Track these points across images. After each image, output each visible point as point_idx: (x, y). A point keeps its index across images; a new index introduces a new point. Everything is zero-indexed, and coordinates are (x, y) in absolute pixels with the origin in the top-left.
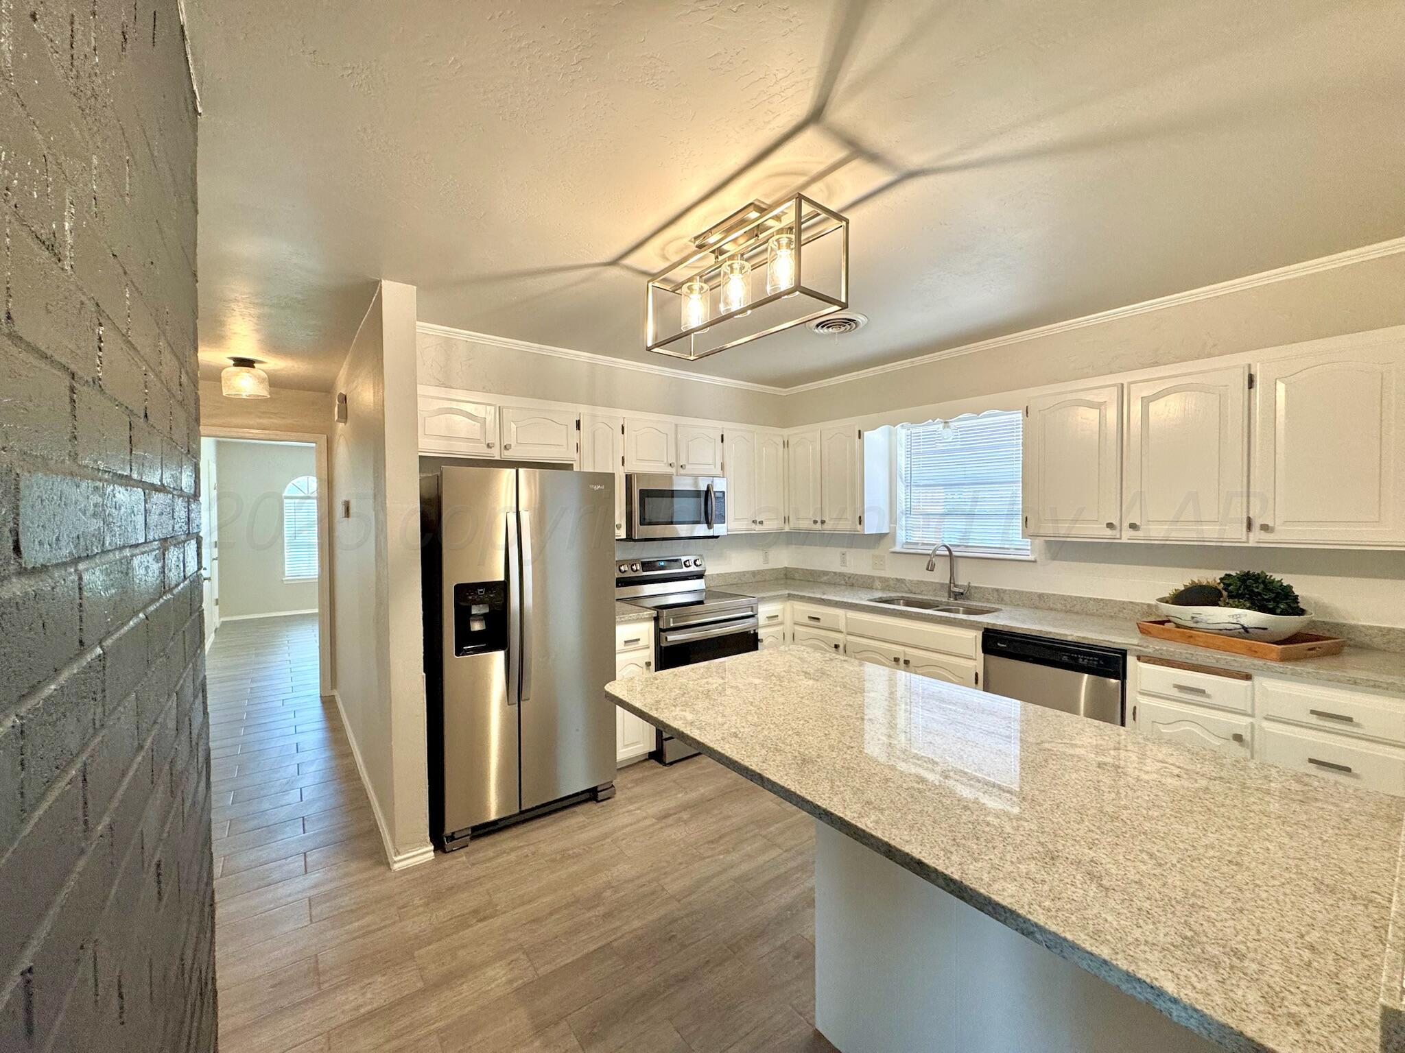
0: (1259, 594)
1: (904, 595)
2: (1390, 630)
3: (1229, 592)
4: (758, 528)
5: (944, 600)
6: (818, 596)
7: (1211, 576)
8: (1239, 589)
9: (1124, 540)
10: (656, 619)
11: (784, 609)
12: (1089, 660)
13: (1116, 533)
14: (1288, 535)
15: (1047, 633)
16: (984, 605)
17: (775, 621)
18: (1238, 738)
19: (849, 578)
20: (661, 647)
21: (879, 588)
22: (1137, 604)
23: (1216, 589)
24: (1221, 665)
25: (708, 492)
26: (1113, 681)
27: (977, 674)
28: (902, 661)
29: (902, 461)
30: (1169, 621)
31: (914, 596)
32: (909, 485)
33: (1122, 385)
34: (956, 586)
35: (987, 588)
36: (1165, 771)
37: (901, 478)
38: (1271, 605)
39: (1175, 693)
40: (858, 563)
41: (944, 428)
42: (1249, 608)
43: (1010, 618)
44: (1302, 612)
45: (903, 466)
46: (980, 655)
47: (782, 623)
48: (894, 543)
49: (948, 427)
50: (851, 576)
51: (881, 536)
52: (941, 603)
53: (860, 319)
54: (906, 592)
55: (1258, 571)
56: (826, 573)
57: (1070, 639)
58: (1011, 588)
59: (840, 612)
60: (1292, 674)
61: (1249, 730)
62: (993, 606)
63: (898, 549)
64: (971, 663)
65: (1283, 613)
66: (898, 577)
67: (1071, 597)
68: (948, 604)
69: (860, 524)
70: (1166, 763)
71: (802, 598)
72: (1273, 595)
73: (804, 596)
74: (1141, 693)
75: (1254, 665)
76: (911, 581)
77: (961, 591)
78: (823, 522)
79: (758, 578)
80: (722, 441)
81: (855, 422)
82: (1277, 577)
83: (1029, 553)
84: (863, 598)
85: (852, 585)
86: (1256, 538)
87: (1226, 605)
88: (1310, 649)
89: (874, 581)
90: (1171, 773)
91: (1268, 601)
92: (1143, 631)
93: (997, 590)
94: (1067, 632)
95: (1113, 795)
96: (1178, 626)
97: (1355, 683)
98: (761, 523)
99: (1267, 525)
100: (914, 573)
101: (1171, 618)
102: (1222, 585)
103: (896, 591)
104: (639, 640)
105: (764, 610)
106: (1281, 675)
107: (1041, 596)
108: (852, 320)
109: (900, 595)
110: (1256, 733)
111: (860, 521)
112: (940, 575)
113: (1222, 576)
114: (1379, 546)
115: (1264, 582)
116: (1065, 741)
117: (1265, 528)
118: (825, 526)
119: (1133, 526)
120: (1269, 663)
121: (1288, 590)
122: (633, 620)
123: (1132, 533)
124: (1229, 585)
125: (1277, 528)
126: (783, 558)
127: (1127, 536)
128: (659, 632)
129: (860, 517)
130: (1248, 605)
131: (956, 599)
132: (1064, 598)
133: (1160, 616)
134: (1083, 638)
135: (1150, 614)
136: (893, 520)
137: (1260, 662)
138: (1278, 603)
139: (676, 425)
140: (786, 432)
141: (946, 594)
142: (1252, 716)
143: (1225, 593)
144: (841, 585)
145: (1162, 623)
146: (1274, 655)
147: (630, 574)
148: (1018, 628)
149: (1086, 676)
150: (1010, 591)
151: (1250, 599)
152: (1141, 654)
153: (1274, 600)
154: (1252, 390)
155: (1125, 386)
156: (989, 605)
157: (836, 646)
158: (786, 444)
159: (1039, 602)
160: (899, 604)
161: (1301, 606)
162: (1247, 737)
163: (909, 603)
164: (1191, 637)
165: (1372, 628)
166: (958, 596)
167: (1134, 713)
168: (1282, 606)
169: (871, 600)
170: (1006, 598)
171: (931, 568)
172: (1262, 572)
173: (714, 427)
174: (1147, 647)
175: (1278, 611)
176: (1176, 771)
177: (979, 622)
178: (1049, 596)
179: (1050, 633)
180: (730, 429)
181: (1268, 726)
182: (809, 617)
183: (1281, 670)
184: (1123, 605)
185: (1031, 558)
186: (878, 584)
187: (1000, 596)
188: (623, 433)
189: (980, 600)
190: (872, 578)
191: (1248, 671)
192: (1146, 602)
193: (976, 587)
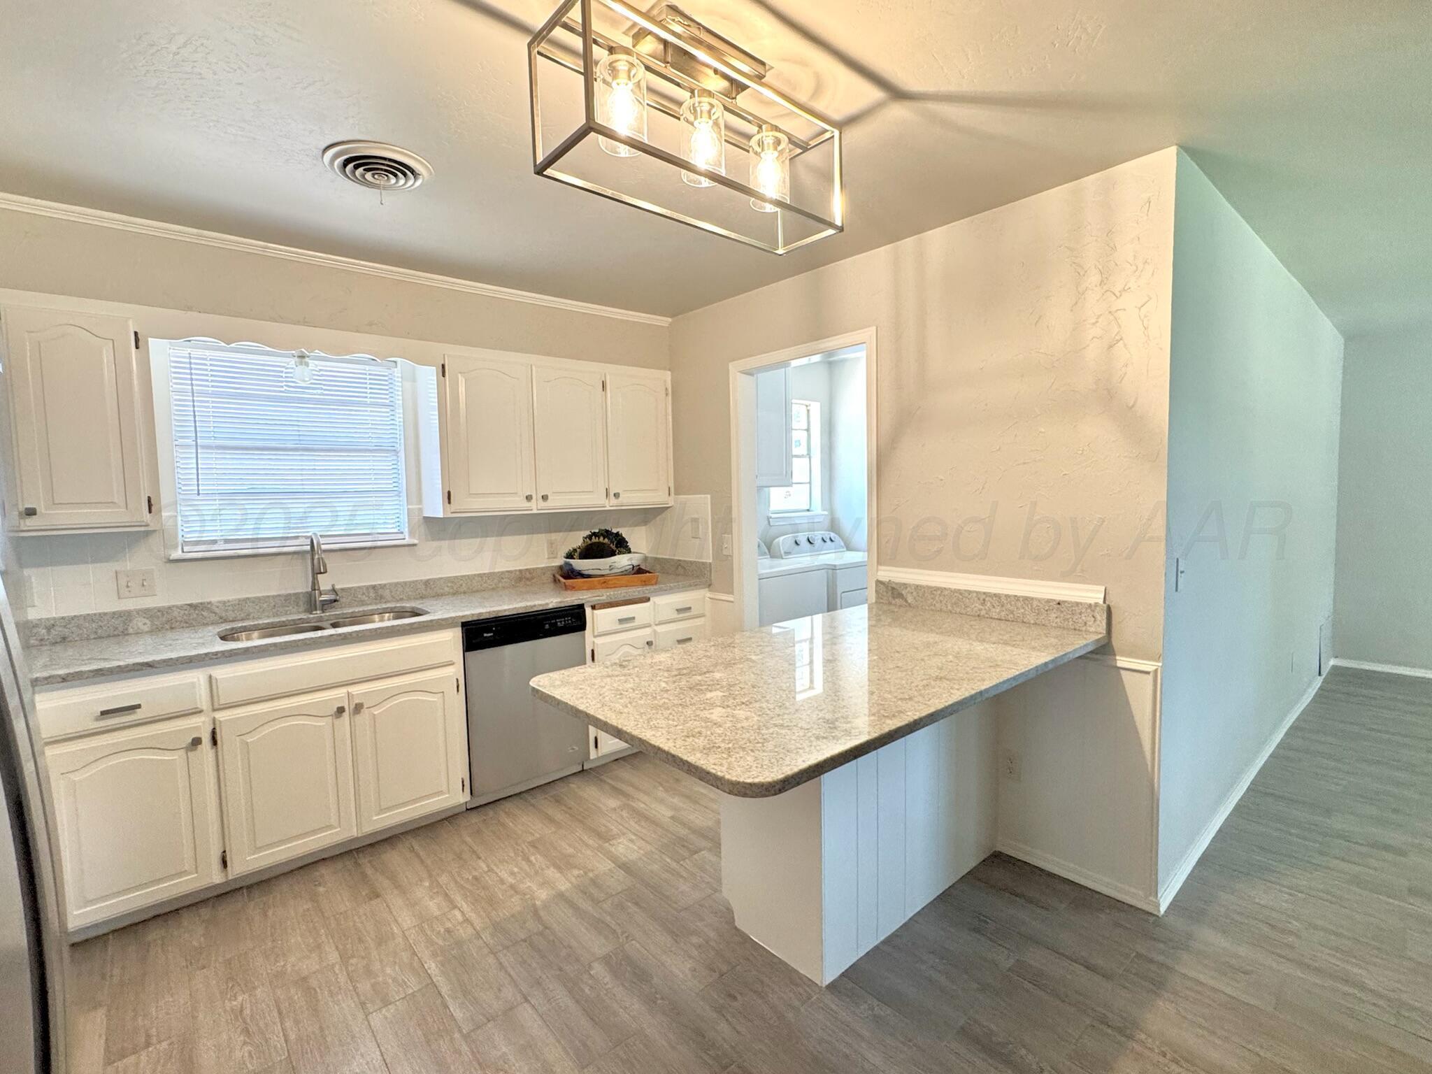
9: (532, 512)
13: (528, 505)
14: (627, 499)
15: (532, 607)
18: (650, 643)
26: (577, 634)
27: (457, 681)
34: (322, 593)
39: (618, 626)
41: (300, 364)
46: (460, 656)
59: (195, 676)
61: (652, 636)
64: (451, 671)
74: (596, 636)
78: (29, 513)
86: (611, 504)
92: (569, 587)
93: (374, 587)
99: (617, 493)
106: (662, 592)
110: (655, 635)
119: (545, 498)
123: (542, 504)
125: (622, 495)
131: (319, 612)
132: (448, 580)
138: (618, 546)
142: (653, 625)
150: (391, 584)
152: (592, 604)
157: (196, 742)
162: (653, 640)
167: (593, 655)
172: (607, 528)
174: (603, 595)
175: (623, 553)
178: (434, 580)
179: (535, 606)
185: (411, 541)
189: (350, 606)
190: (126, 616)
191: (648, 595)
192: (517, 568)
193: (342, 589)
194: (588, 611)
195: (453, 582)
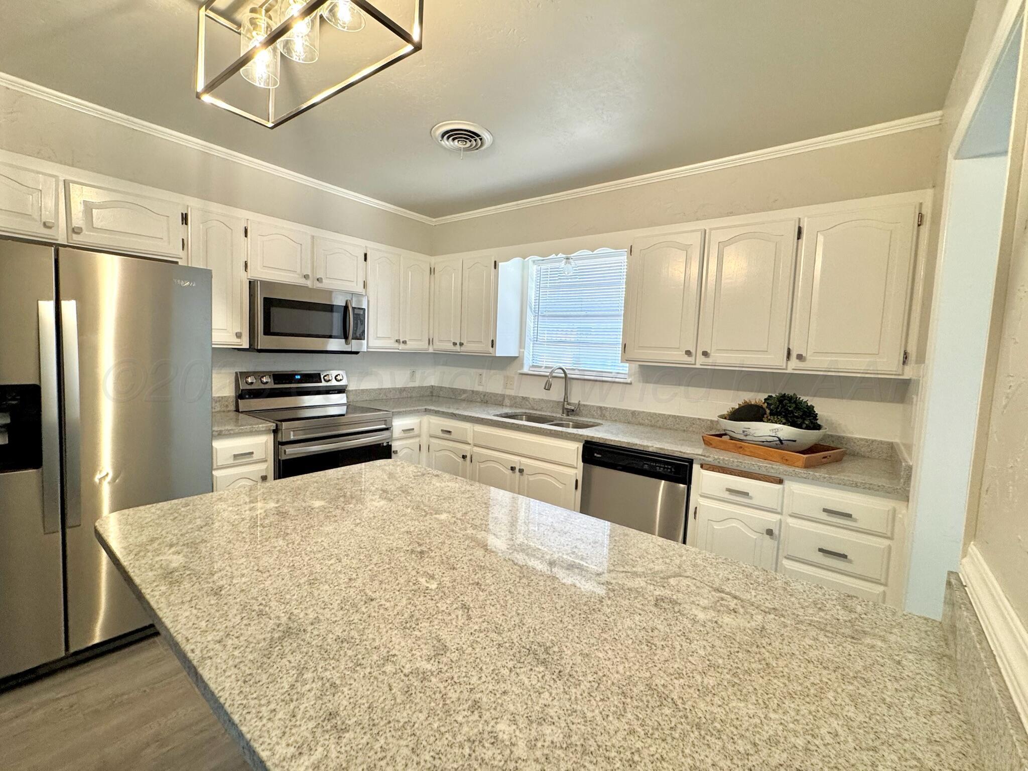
0: (792, 412)
1: (527, 411)
2: (873, 441)
3: (771, 410)
4: (402, 347)
5: (559, 415)
6: (451, 411)
7: (758, 398)
8: (777, 408)
9: (698, 366)
10: (275, 432)
11: (420, 422)
12: (664, 468)
13: (691, 360)
14: (816, 364)
15: (634, 444)
16: (589, 420)
17: (411, 434)
18: (770, 532)
19: (484, 396)
20: (279, 460)
21: (508, 404)
22: (703, 420)
23: (762, 407)
24: (763, 471)
25: (346, 308)
26: (682, 485)
27: (577, 481)
28: (517, 470)
29: (532, 294)
30: (725, 434)
31: (535, 412)
32: (537, 315)
33: (705, 231)
34: (568, 404)
35: (593, 406)
36: (721, 605)
37: (531, 308)
38: (799, 421)
39: (727, 495)
40: (493, 383)
41: (566, 263)
42: (784, 424)
43: (606, 431)
44: (818, 427)
45: (533, 298)
46: (581, 464)
47: (419, 436)
48: (522, 366)
49: (570, 263)
50: (485, 394)
51: (511, 360)
52: (554, 418)
53: (486, 136)
54: (529, 409)
55: (791, 394)
56: (464, 391)
57: (651, 450)
58: (611, 406)
59: (467, 426)
60: (813, 479)
61: (778, 526)
62: (596, 421)
63: (526, 370)
64: (572, 472)
65: (808, 428)
66: (524, 396)
67: (655, 414)
68: (561, 419)
69: (492, 347)
70: (723, 592)
71: (437, 413)
72: (801, 414)
73: (439, 411)
74: (701, 496)
75: (786, 472)
76: (534, 399)
77: (573, 408)
78: (461, 344)
79: (404, 394)
80: (366, 259)
81: (492, 253)
82: (804, 398)
83: (626, 376)
84: (489, 414)
85: (487, 402)
86: (793, 366)
87: (769, 421)
88: (824, 458)
89: (504, 399)
90: (727, 607)
91: (797, 417)
92: (707, 443)
93: (601, 408)
94: (650, 444)
95: (666, 653)
96: (732, 438)
97: (857, 486)
98: (405, 342)
99: (802, 355)
100: (535, 392)
101: (728, 432)
102: (766, 404)
103: (522, 408)
104: (252, 453)
105: (399, 424)
106: (805, 480)
107: (634, 413)
108: (478, 135)
109: (524, 411)
110: (783, 526)
111: (493, 344)
112: (556, 394)
113: (766, 397)
114: (878, 374)
115: (795, 402)
116: (627, 568)
117: (800, 357)
118: (463, 348)
119: (705, 354)
120: (797, 470)
121: (811, 408)
122: (245, 432)
123: (704, 360)
124: (771, 404)
125: (808, 358)
126: (431, 377)
127: (700, 362)
128: (279, 444)
129: (493, 341)
130: (784, 421)
131: (568, 415)
132: (649, 414)
133: (719, 430)
134: (661, 449)
135: (711, 429)
136: (522, 344)
137: (791, 469)
138: (804, 419)
139: (313, 237)
140: (433, 260)
141: (561, 411)
142: (781, 513)
143: (768, 411)
144: (477, 402)
145: (720, 436)
146: (800, 463)
147: (257, 386)
148: (611, 440)
149: (663, 482)
150: (610, 408)
151: (785, 417)
152: (704, 462)
153: (801, 417)
154: (800, 240)
155: (707, 231)
156: (593, 420)
157: (464, 457)
158: (432, 271)
159: (632, 419)
160: (522, 420)
161: (819, 422)
162: (776, 532)
163: (530, 418)
164: (741, 447)
165: (862, 440)
166: (570, 412)
167: (695, 513)
168: (807, 422)
169: (497, 416)
170: (607, 414)
171: (548, 387)
172: (794, 394)
173: (358, 245)
174: (709, 457)
175: (804, 426)
176: (733, 604)
177: (581, 435)
178: (639, 413)
180: (373, 249)
181: (792, 521)
182: (442, 430)
183: (805, 476)
184: (693, 421)
185: (629, 381)
186: (507, 402)
187: (603, 413)
188: (246, 236)
189: (586, 416)
190: (503, 396)
191: (781, 476)
192: (710, 418)
193: (584, 405)
194: (696, 468)
195: (651, 417)
